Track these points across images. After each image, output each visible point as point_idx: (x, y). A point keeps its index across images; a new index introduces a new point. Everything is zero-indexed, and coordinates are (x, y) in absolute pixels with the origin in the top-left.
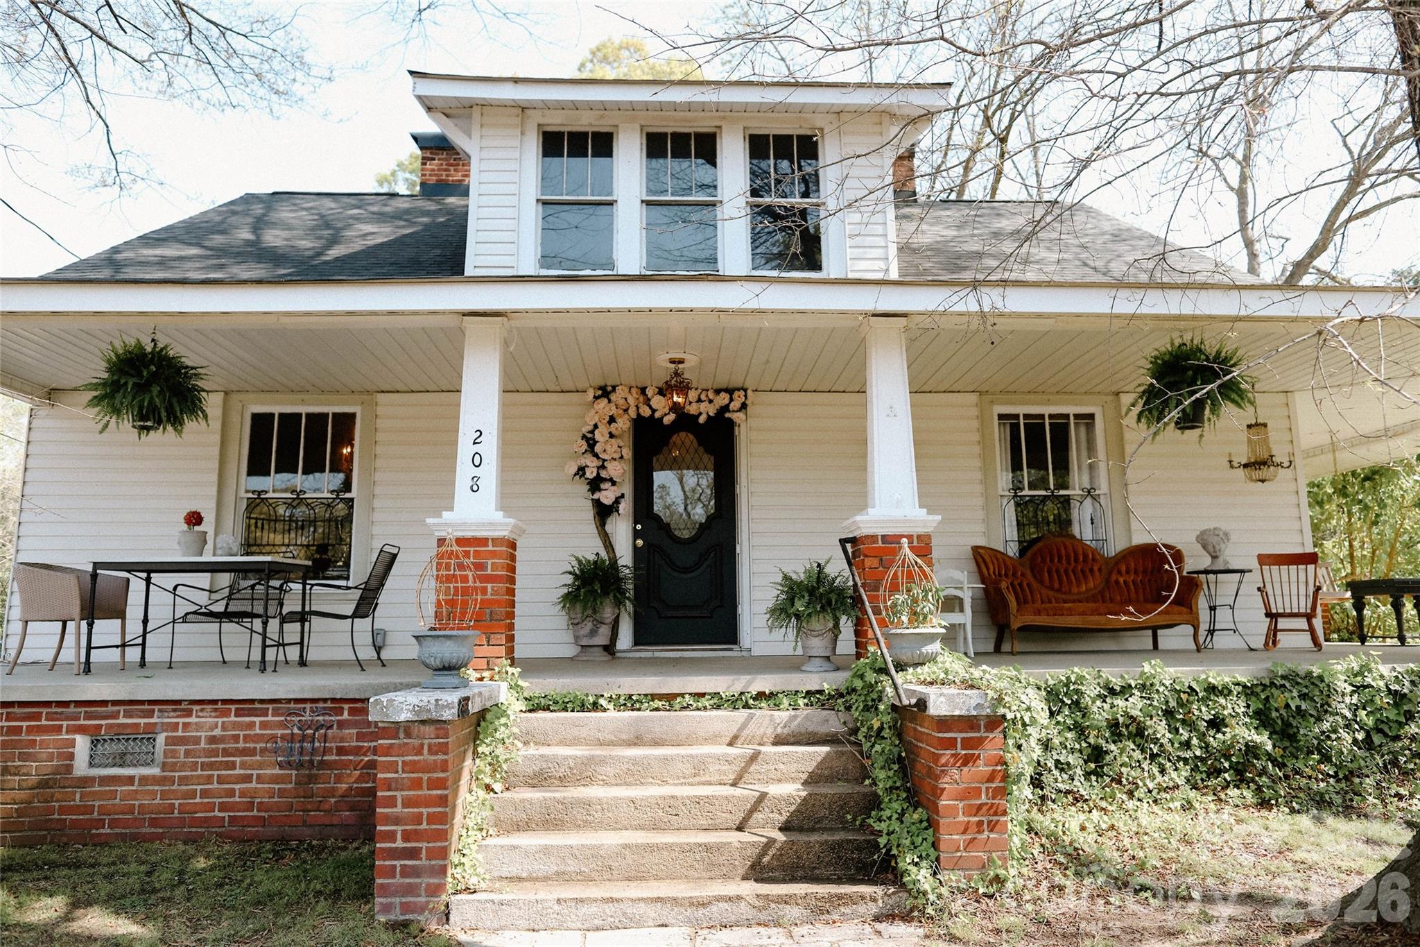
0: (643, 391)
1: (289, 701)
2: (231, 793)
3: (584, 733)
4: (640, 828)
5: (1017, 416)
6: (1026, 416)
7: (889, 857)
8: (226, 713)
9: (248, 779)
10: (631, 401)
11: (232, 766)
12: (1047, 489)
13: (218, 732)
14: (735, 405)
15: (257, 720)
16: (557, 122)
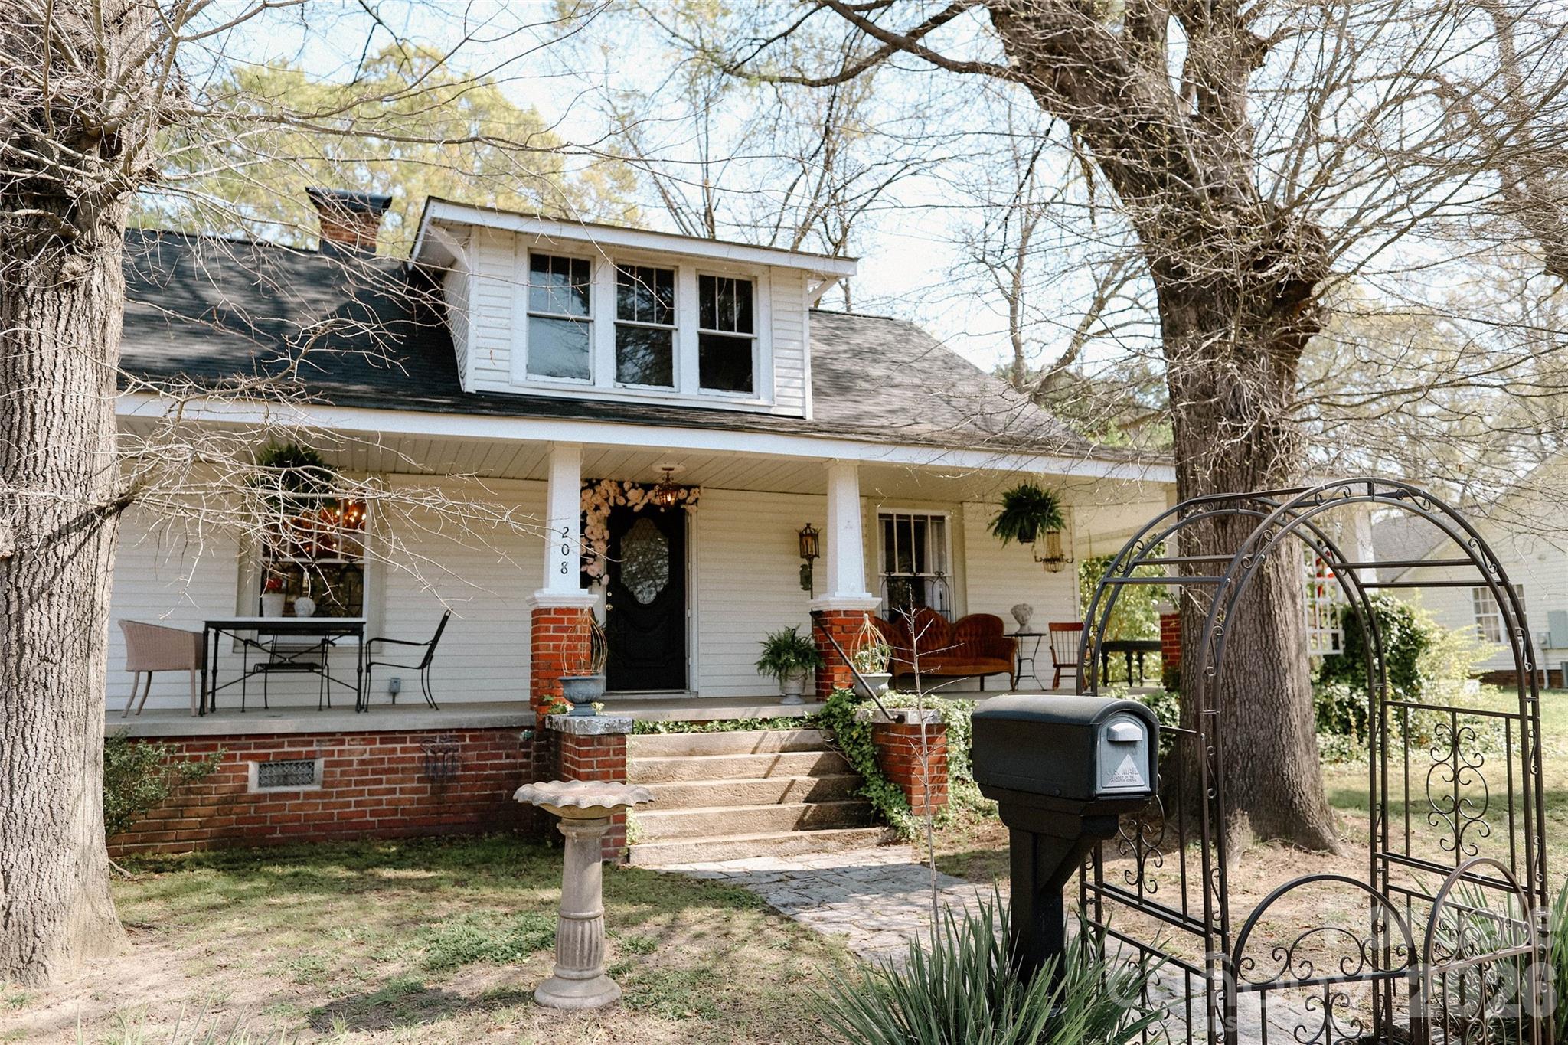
0: (620, 484)
1: (423, 731)
2: (380, 803)
3: (654, 747)
4: (716, 805)
5: (891, 516)
6: (899, 516)
7: (880, 810)
8: (373, 742)
9: (392, 791)
10: (612, 493)
11: (380, 782)
12: (911, 571)
13: (366, 756)
14: (690, 499)
15: (398, 746)
16: (542, 248)
